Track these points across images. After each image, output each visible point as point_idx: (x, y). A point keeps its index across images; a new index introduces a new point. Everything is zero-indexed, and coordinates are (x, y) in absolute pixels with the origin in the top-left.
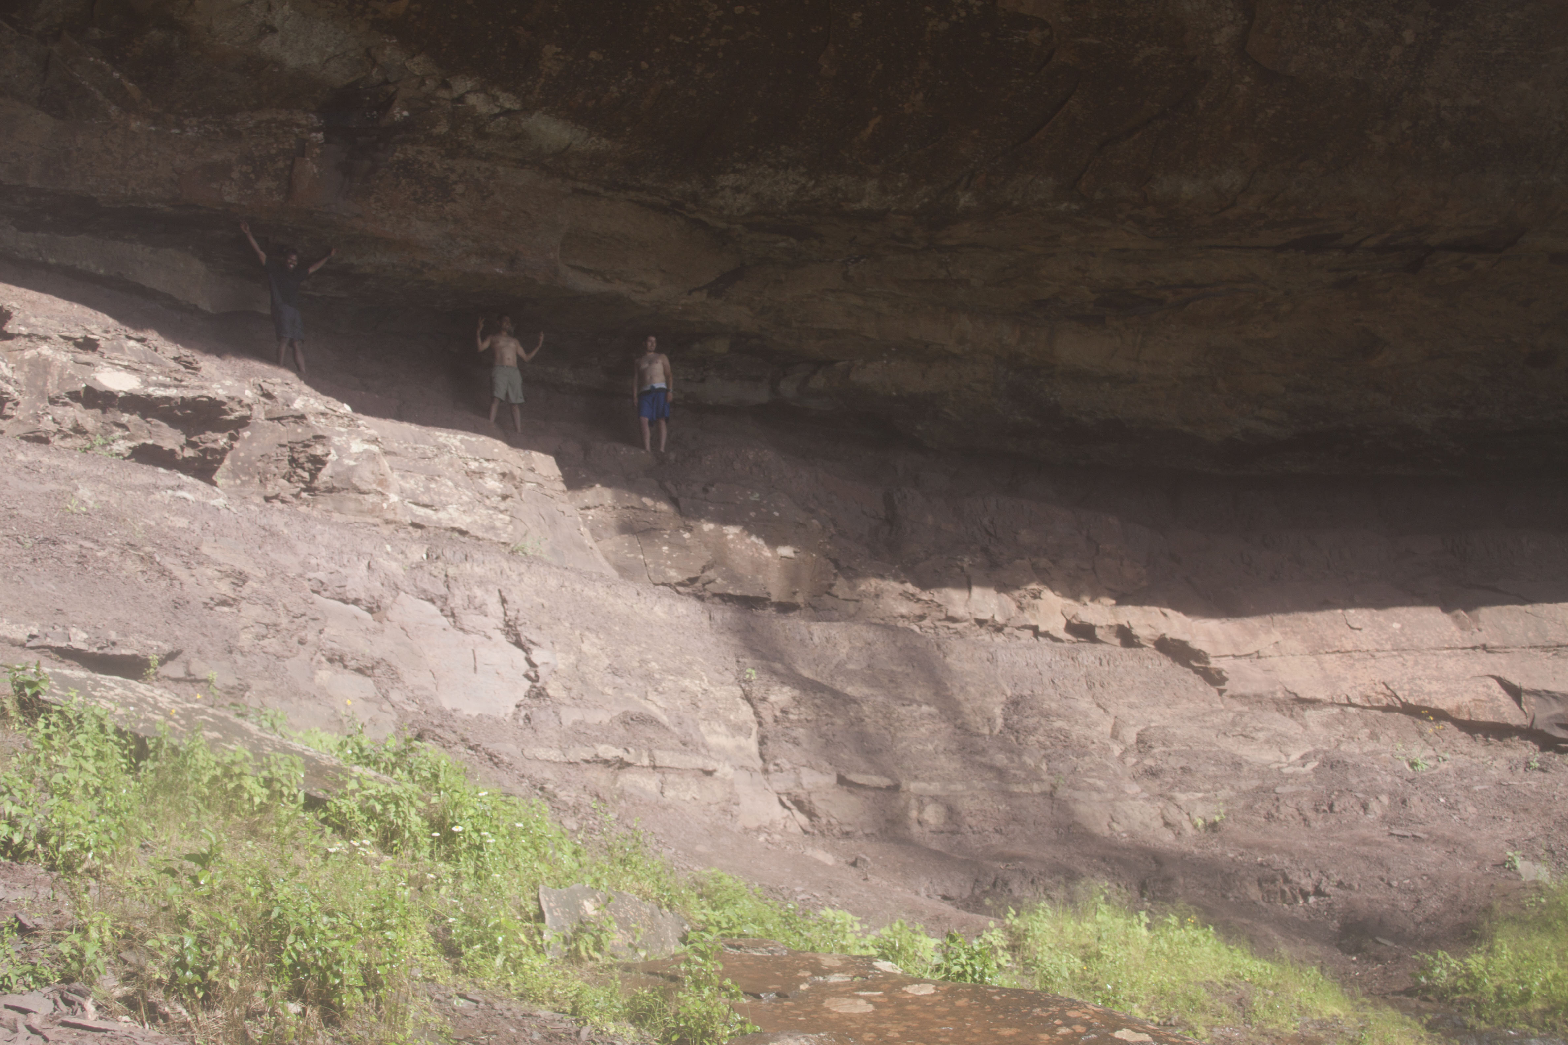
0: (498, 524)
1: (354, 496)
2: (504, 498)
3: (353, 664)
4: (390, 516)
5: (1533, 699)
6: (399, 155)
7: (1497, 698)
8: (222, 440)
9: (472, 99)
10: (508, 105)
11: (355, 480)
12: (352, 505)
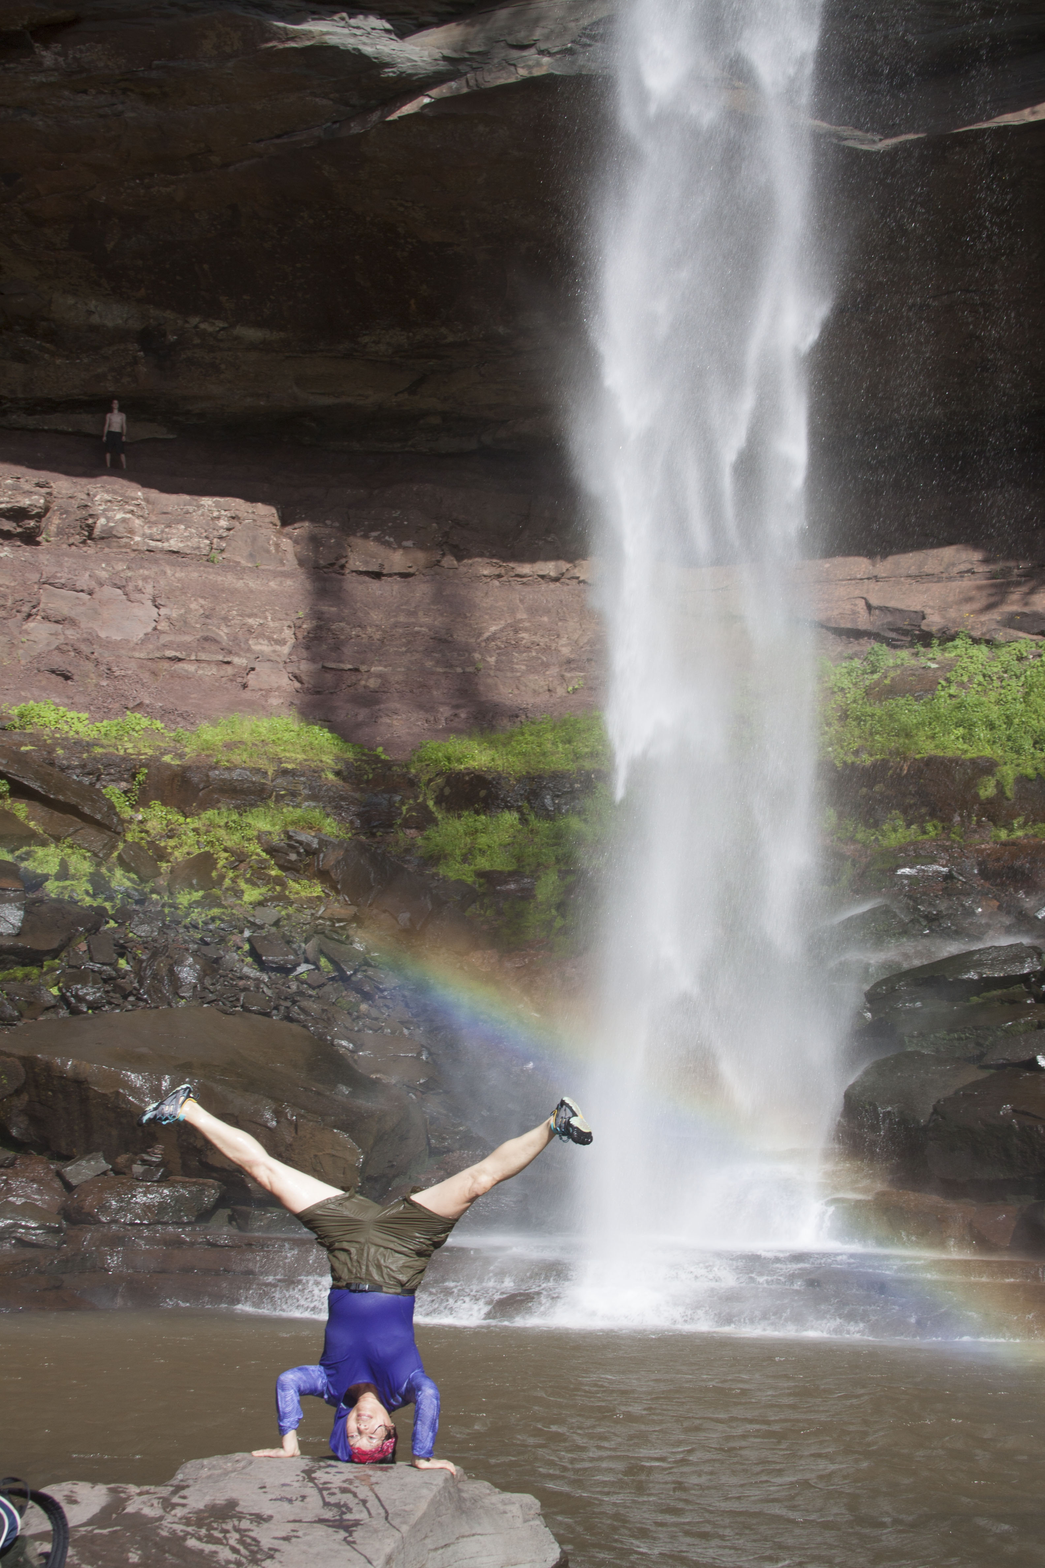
0: (202, 545)
1: (115, 540)
2: (229, 529)
3: (53, 619)
4: (135, 548)
5: (877, 612)
6: (184, 356)
7: (858, 613)
8: (32, 523)
9: (203, 326)
10: (221, 325)
11: (114, 533)
12: (115, 544)
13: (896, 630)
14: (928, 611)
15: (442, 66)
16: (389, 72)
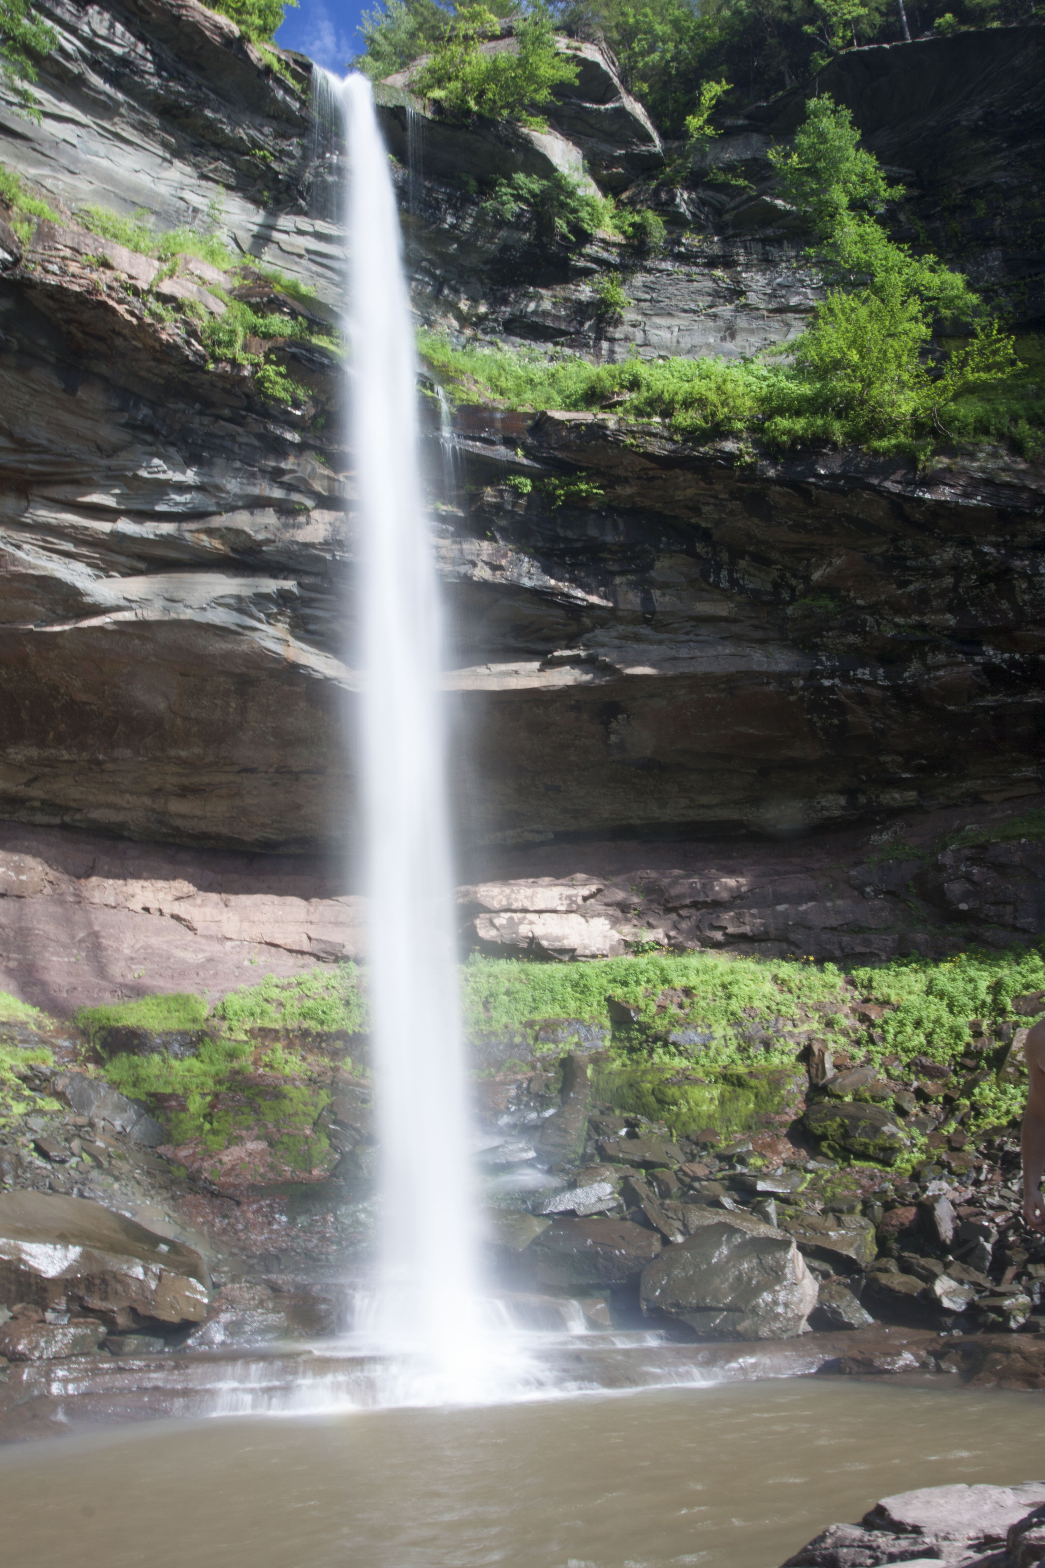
5: (315, 942)
7: (303, 941)
13: (326, 952)
14: (346, 943)
15: (123, 603)
16: (88, 600)
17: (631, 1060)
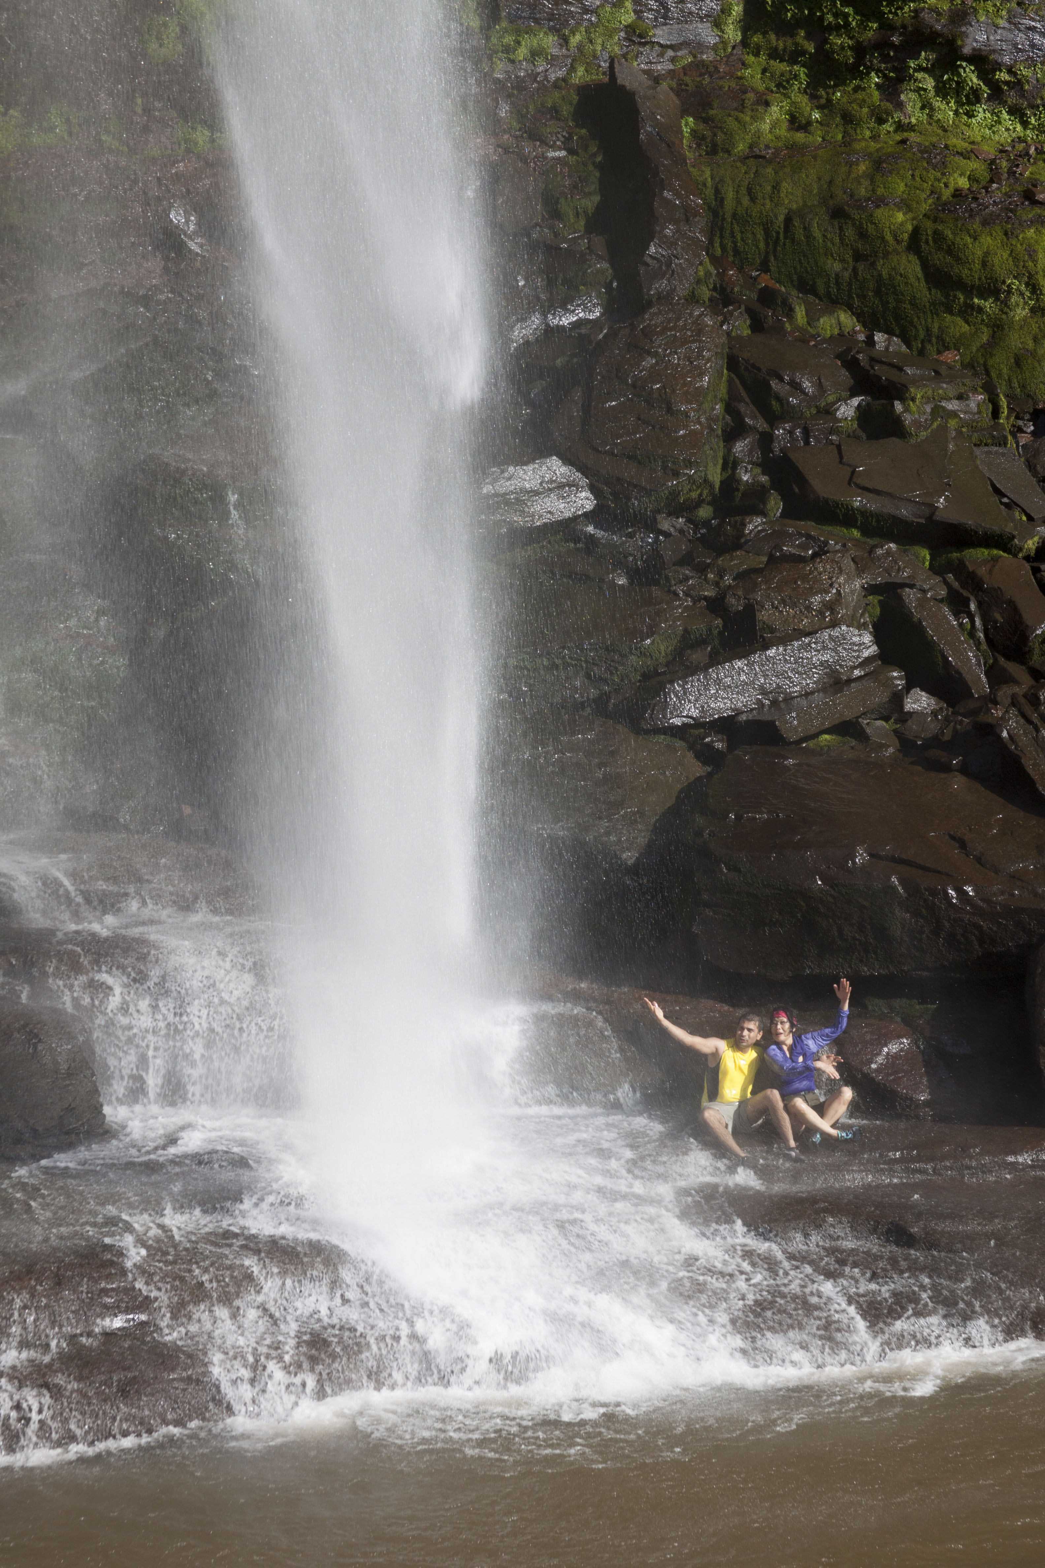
17: (826, 106)
